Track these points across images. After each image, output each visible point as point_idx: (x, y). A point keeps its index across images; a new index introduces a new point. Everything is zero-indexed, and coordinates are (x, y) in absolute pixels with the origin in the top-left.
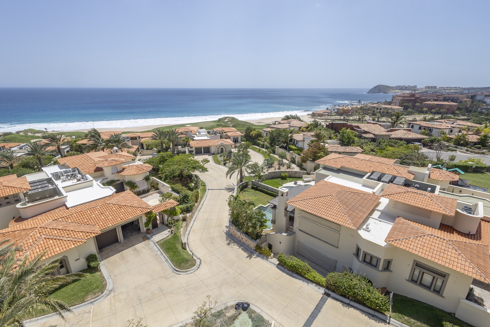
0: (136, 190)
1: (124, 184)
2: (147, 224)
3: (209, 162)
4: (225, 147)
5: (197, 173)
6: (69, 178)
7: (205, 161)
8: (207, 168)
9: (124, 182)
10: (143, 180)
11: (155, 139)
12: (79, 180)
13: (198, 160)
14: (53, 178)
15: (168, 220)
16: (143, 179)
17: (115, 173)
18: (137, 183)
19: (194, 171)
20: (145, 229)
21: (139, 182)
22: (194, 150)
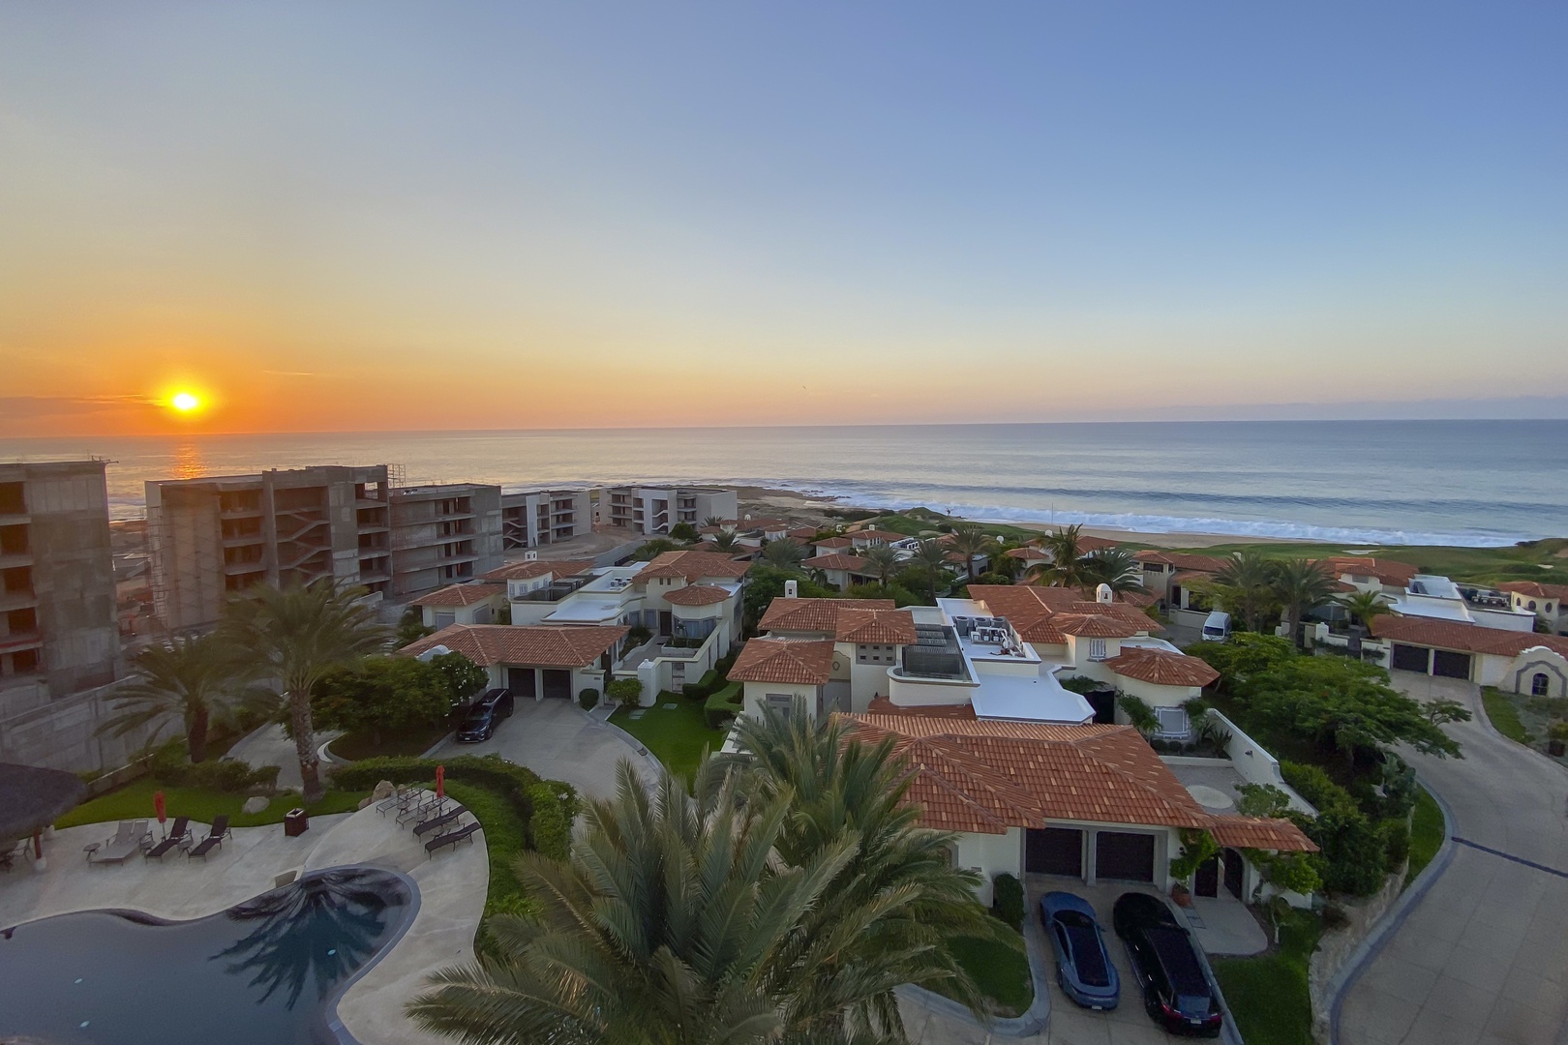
0: (1149, 732)
1: (1116, 700)
2: (1178, 868)
3: (1467, 719)
4: (1560, 675)
5: (1402, 749)
6: (986, 638)
7: (1442, 711)
8: (1457, 744)
9: (1118, 693)
10: (1180, 710)
11: (1228, 582)
12: (1006, 652)
13: (1411, 696)
14: (955, 629)
15: (1258, 890)
16: (1180, 707)
17: (1096, 661)
18: (1157, 709)
19: (1388, 739)
20: (1170, 881)
21: (1165, 710)
22: (1388, 653)
